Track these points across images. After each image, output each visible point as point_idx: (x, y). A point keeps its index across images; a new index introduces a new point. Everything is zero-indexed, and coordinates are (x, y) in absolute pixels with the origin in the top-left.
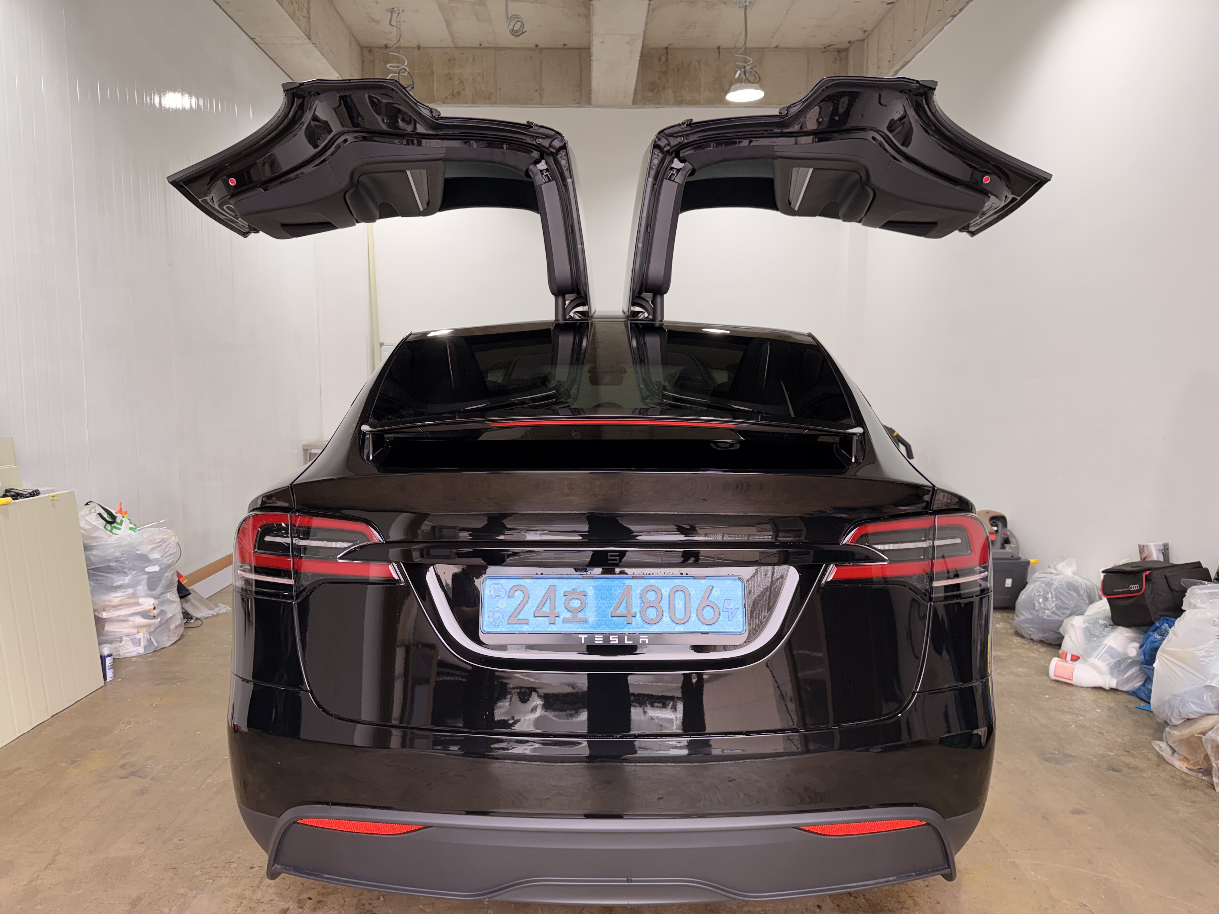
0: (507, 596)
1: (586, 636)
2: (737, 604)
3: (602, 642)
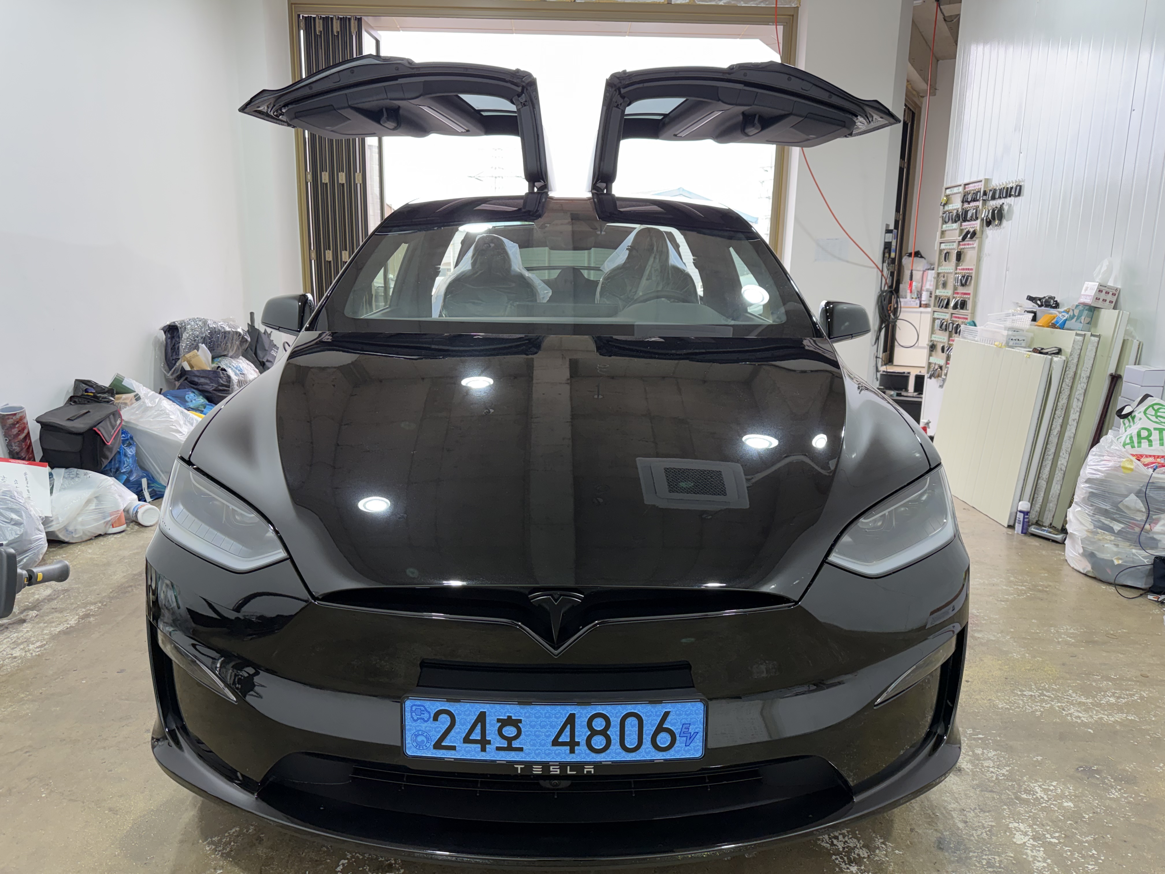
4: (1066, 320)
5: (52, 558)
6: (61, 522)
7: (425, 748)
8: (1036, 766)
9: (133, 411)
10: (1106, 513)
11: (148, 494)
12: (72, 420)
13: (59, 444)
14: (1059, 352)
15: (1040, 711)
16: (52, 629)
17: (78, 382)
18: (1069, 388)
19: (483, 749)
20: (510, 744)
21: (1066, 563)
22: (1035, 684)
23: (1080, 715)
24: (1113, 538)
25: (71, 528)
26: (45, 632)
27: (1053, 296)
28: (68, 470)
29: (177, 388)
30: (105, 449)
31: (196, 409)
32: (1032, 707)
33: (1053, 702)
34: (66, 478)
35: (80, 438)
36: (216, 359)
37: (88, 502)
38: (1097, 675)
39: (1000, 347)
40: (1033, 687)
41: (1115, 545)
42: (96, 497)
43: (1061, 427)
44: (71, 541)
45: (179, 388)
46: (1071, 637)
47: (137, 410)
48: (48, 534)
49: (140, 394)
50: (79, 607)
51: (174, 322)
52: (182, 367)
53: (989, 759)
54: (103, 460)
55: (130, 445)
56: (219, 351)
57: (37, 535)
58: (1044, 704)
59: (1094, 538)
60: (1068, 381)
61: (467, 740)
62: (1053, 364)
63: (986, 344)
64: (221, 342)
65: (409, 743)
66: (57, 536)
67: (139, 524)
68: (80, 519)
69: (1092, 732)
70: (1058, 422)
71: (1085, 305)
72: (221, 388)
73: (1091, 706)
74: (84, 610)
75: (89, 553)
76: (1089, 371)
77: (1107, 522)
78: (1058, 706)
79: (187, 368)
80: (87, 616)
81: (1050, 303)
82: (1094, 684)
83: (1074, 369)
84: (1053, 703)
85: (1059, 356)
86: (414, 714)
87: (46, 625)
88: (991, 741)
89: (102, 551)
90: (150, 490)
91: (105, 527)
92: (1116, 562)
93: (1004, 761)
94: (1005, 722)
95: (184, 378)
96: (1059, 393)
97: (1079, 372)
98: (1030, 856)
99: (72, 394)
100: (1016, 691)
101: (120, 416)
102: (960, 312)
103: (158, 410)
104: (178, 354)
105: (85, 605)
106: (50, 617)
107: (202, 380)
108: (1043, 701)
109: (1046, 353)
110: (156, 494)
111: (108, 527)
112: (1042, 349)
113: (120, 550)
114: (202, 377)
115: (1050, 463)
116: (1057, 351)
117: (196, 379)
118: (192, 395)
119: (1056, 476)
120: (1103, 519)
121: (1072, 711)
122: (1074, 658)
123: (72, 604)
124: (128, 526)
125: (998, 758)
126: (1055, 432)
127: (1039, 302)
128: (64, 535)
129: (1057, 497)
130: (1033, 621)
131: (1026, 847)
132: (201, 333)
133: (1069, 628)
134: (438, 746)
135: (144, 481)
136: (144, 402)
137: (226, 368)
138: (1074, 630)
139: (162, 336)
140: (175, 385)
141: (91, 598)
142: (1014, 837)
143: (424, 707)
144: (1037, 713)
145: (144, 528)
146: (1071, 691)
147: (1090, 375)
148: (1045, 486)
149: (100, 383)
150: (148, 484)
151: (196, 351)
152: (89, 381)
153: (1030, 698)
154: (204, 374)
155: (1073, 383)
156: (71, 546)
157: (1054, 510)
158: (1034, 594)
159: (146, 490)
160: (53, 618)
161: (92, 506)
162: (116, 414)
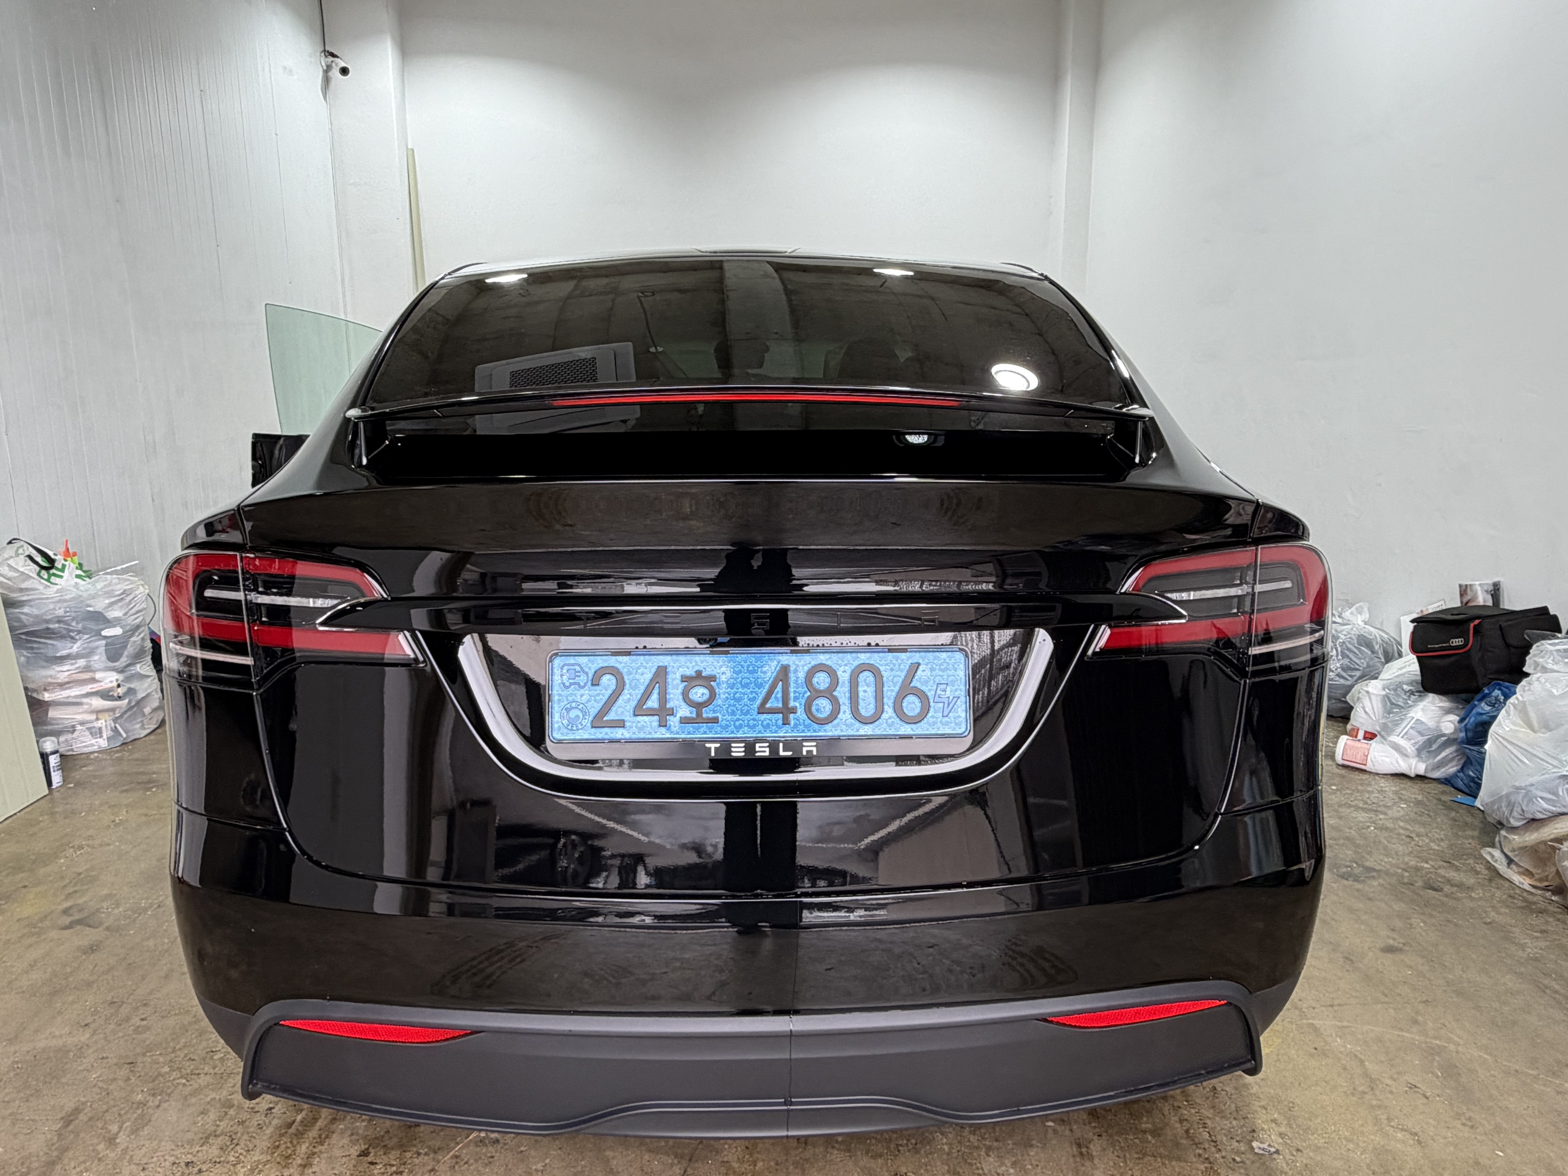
0: (590, 683)
1: (718, 745)
2: (956, 690)
3: (743, 754)
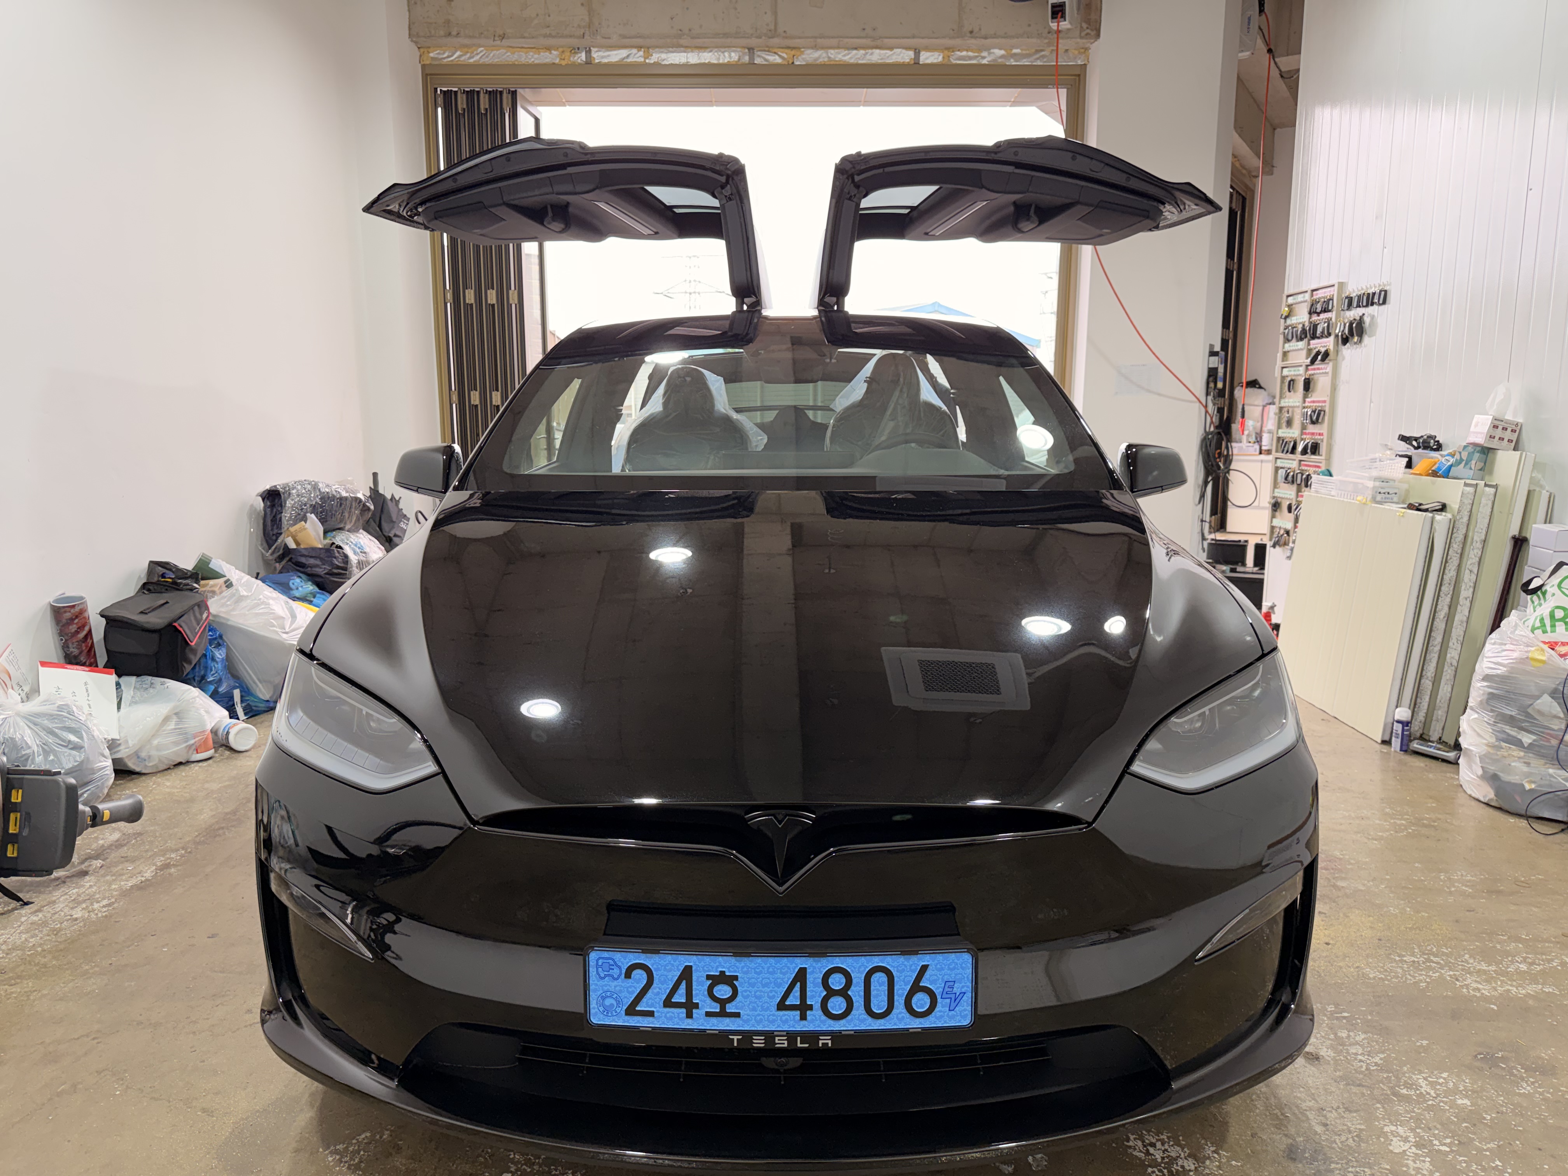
4: (1451, 466)
5: (119, 793)
6: (131, 745)
7: (615, 1014)
8: (1420, 1053)
9: (223, 601)
10: (1511, 720)
11: (242, 710)
12: (146, 613)
13: (129, 645)
14: (1443, 508)
15: (1426, 982)
16: (122, 883)
17: (153, 564)
18: (1458, 556)
19: (689, 1015)
20: (723, 1008)
21: (1461, 789)
22: (1419, 946)
23: (1480, 986)
24: (1522, 754)
25: (143, 754)
26: (113, 887)
27: (1433, 434)
28: (140, 678)
29: (278, 571)
30: (187, 651)
31: (303, 599)
32: (1414, 977)
33: (1443, 969)
34: (138, 689)
35: (156, 636)
36: (329, 533)
37: (166, 719)
38: (1502, 935)
39: (1364, 504)
40: (1416, 951)
41: (1525, 763)
42: (176, 714)
43: (1450, 608)
44: (144, 771)
45: (281, 572)
46: (1466, 886)
47: (227, 601)
48: (114, 761)
49: (232, 579)
50: (155, 855)
51: (275, 486)
52: (286, 544)
53: (1357, 1043)
54: (185, 665)
55: (219, 645)
56: (332, 523)
57: (102, 762)
58: (1431, 973)
59: (1497, 755)
60: (1456, 547)
61: (668, 1003)
62: (1435, 525)
63: (1346, 500)
64: (336, 511)
65: (594, 1008)
66: (125, 765)
67: (231, 749)
68: (155, 742)
69: (1495, 1008)
70: (1445, 601)
71: (1475, 445)
72: (335, 571)
73: (1494, 975)
74: (162, 859)
75: (167, 787)
76: (1484, 532)
77: (1513, 732)
78: (1450, 976)
79: (292, 545)
80: (167, 866)
81: (1430, 444)
82: (1498, 947)
83: (1464, 531)
84: (1442, 971)
85: (1444, 514)
86: (600, 969)
87: (114, 878)
88: (1359, 1021)
89: (184, 783)
90: (243, 705)
91: (188, 752)
92: (1528, 787)
93: (1377, 1047)
94: (1379, 997)
95: (287, 559)
96: (1445, 562)
97: (1470, 534)
98: (1412, 1168)
99: (145, 580)
100: (1393, 957)
101: (207, 608)
102: (1310, 457)
103: (255, 599)
104: (279, 527)
105: (164, 852)
106: (120, 867)
107: (312, 561)
108: (1430, 968)
109: (1426, 510)
110: (252, 710)
111: (191, 752)
112: (1420, 505)
113: (207, 782)
114: (311, 557)
115: (1436, 656)
116: (1441, 507)
117: (303, 560)
118: (298, 580)
119: (1444, 674)
120: (1508, 729)
121: (1469, 981)
122: (1472, 913)
123: (147, 851)
124: (216, 752)
125: (1368, 1043)
126: (1442, 614)
127: (1415, 443)
128: (134, 764)
129: (1447, 701)
130: (1417, 865)
131: (1406, 1157)
132: (309, 499)
133: (1464, 874)
134: (631, 1011)
135: (237, 693)
136: (237, 590)
137: (342, 545)
138: (1472, 876)
139: (260, 504)
140: (275, 568)
141: (171, 844)
142: (1390, 1144)
143: (613, 960)
144: (1421, 984)
145: (237, 754)
146: (1467, 956)
147: (1486, 538)
148: (1430, 687)
149: (182, 565)
150: (242, 697)
151: (303, 523)
152: (167, 563)
153: (1411, 965)
154: (314, 552)
155: (1463, 549)
156: (144, 778)
157: (1444, 719)
158: (1416, 830)
159: (239, 705)
160: (123, 869)
161: (171, 725)
162: (202, 606)
